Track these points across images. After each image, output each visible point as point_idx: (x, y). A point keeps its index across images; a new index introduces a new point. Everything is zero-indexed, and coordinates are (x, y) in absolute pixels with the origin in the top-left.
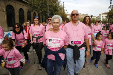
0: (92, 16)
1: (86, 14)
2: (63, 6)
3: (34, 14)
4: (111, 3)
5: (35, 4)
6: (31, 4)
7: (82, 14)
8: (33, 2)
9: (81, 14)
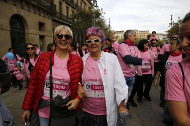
1: (146, 31)
4: (171, 19)
7: (140, 31)
8: (79, 26)
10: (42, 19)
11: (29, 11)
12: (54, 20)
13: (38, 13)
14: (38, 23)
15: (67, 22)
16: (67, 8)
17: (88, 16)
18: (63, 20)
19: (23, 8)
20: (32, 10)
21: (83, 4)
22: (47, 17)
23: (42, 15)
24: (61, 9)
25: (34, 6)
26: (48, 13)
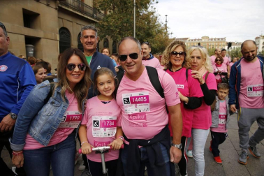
0: (230, 45)
1: (222, 39)
2: (166, 25)
3: (105, 42)
5: (111, 26)
6: (103, 25)
7: (212, 39)
8: (107, 21)
9: (210, 38)
12: (60, 10)
14: (22, 11)
15: (93, 17)
18: (85, 13)
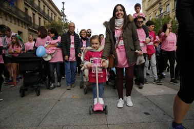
10: (20, 29)
11: (11, 22)
13: (17, 23)
16: (40, 18)
17: (59, 27)
19: (6, 20)
20: (13, 22)
21: (53, 15)
22: (24, 27)
23: (21, 25)
24: (34, 19)
25: (15, 18)
26: (25, 24)
